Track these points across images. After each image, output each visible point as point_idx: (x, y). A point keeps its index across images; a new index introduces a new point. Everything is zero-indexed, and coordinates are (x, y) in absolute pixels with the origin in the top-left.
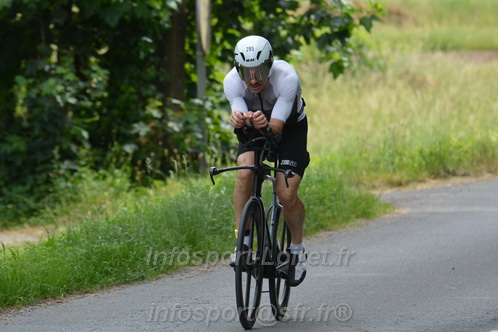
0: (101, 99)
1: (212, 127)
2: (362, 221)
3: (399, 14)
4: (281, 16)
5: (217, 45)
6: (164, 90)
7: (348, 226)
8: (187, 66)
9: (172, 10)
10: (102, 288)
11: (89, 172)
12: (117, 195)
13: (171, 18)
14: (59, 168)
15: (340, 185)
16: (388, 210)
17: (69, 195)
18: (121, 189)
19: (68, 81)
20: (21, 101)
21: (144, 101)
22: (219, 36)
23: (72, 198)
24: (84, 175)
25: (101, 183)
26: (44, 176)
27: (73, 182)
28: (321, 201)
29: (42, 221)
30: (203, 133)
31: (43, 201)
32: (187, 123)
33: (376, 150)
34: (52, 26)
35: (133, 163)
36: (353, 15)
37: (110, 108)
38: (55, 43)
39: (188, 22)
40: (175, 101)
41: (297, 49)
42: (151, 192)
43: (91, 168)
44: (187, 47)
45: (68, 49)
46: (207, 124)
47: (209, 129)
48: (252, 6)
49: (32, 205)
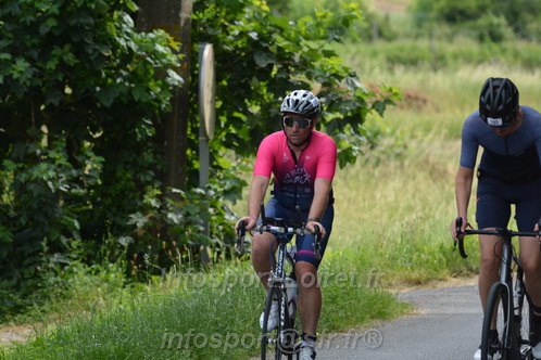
0: (95, 187)
1: (214, 218)
2: (378, 322)
3: (416, 98)
5: (223, 130)
6: (163, 178)
7: (362, 328)
8: (189, 152)
11: (81, 265)
12: (110, 290)
13: (172, 100)
14: (48, 261)
16: (405, 311)
17: (59, 291)
18: (116, 285)
19: (60, 166)
20: (7, 189)
21: (141, 189)
22: (223, 120)
23: (61, 294)
24: (75, 269)
25: (94, 277)
26: (32, 269)
27: (62, 277)
28: (334, 300)
29: (29, 319)
30: (205, 225)
31: (30, 296)
32: (188, 214)
33: (393, 245)
34: (43, 107)
35: (129, 257)
36: (366, 99)
37: (104, 195)
38: (45, 125)
39: (191, 105)
40: (174, 190)
42: (148, 288)
43: (83, 261)
44: (189, 132)
45: (60, 133)
46: (209, 214)
47: (212, 221)
48: (259, 88)
49: (19, 301)
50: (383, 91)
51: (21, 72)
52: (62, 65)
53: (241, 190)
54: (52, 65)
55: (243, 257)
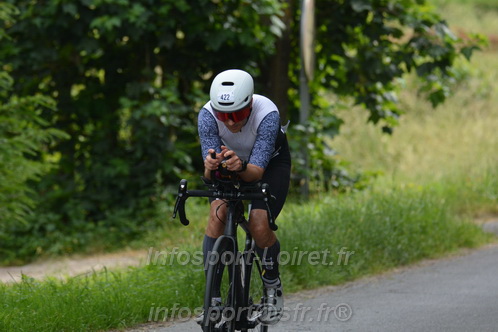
1: (315, 153)
2: (465, 251)
4: (384, 43)
5: (321, 72)
7: (450, 255)
8: (291, 92)
9: (275, 36)
13: (276, 44)
14: (162, 192)
15: (443, 213)
16: (491, 240)
19: (172, 103)
20: (124, 124)
22: (322, 63)
26: (147, 200)
28: (424, 231)
29: (144, 245)
30: (305, 159)
31: (145, 224)
33: (480, 179)
34: (157, 51)
36: (455, 45)
38: (159, 66)
39: (292, 49)
41: (400, 76)
44: (290, 73)
45: (172, 73)
46: (309, 151)
47: (312, 157)
48: (355, 34)
49: (135, 229)
50: (471, 37)
51: (138, 17)
52: (174, 11)
54: (164, 10)
55: (340, 190)
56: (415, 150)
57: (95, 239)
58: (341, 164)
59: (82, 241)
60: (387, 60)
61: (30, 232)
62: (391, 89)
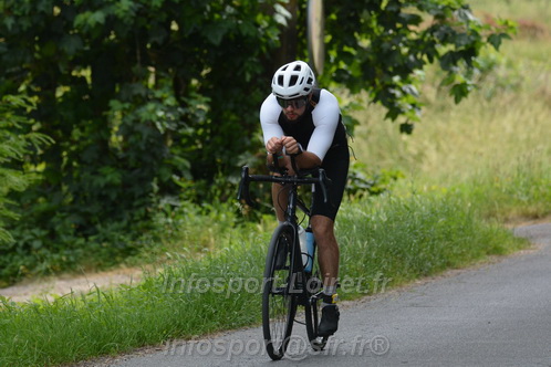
0: (204, 126)
2: (494, 258)
3: (533, 28)
4: (402, 31)
5: (331, 65)
7: (478, 264)
9: (280, 26)
10: (205, 334)
11: (192, 206)
12: (222, 230)
13: (280, 36)
14: (158, 202)
15: (470, 219)
16: (522, 246)
17: (170, 232)
18: (227, 225)
19: (168, 106)
20: (116, 129)
22: (333, 54)
23: (172, 235)
24: (185, 210)
25: (205, 218)
26: (142, 211)
27: (173, 217)
28: (448, 236)
29: (140, 261)
31: (140, 238)
33: (510, 179)
34: (149, 46)
36: (481, 32)
37: (213, 135)
38: (152, 66)
39: (299, 40)
41: (421, 68)
42: (260, 227)
43: (193, 202)
45: (167, 71)
48: (369, 21)
49: (130, 244)
50: (499, 23)
51: (125, 11)
53: (352, 129)
55: (357, 194)
56: (438, 149)
57: (85, 255)
58: (355, 167)
59: (72, 259)
60: (405, 50)
61: (13, 249)
62: (410, 83)
